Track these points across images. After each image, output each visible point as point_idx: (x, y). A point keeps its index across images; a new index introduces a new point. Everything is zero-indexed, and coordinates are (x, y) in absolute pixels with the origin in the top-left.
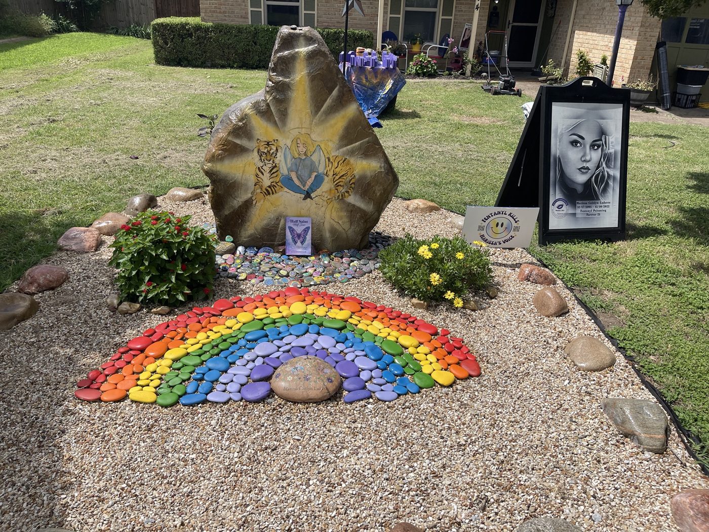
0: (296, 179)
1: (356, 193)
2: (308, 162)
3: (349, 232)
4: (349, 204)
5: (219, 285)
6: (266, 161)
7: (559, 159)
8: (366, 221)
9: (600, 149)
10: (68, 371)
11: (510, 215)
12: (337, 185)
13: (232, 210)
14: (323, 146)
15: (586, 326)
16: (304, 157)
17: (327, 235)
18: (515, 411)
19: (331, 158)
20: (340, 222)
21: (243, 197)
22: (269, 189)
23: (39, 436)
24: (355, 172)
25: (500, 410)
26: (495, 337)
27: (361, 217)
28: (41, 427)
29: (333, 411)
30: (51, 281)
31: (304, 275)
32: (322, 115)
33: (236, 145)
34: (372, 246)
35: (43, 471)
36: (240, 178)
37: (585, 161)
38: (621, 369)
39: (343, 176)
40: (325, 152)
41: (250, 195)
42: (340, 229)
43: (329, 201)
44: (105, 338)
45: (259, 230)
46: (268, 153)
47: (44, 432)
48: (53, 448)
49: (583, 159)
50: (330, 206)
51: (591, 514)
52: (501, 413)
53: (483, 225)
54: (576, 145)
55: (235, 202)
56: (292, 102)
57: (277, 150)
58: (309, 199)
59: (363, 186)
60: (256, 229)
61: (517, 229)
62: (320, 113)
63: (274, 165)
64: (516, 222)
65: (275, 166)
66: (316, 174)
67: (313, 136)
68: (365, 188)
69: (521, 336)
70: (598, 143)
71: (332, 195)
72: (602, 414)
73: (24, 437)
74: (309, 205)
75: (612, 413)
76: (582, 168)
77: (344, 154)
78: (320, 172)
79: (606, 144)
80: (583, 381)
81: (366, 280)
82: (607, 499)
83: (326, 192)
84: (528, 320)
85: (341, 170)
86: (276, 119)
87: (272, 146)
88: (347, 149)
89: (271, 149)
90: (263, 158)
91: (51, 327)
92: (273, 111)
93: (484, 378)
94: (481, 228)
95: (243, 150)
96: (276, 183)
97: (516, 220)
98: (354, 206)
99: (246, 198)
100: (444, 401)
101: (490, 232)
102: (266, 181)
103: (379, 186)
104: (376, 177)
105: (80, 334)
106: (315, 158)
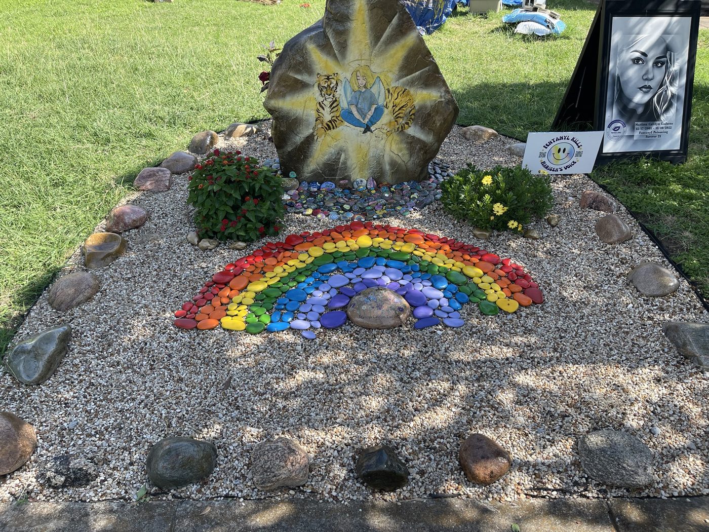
0: (356, 112)
1: (416, 124)
2: (368, 95)
3: (409, 164)
4: (408, 136)
5: (287, 221)
6: (326, 96)
7: (619, 78)
8: (425, 153)
9: (664, 66)
10: (164, 303)
11: (573, 140)
12: (397, 117)
13: (294, 146)
14: (382, 78)
15: (650, 252)
16: (364, 90)
17: (387, 167)
18: (578, 336)
19: (390, 89)
20: (400, 154)
21: (305, 132)
22: (330, 124)
23: (149, 360)
24: (415, 103)
25: (563, 335)
26: (557, 265)
27: (421, 149)
28: (149, 352)
29: (405, 337)
30: (134, 221)
31: (367, 208)
32: (381, 46)
33: (297, 81)
34: (431, 177)
35: (158, 390)
36: (302, 114)
37: (646, 79)
38: (684, 294)
39: (402, 107)
40: (385, 84)
41: (311, 131)
42: (399, 161)
43: (388, 134)
44: (191, 273)
45: (321, 166)
46: (328, 87)
47: (153, 356)
48: (163, 370)
49: (645, 78)
50: (390, 138)
51: (650, 428)
52: (564, 337)
53: (544, 152)
54: (638, 62)
55: (298, 138)
56: (351, 34)
57: (337, 84)
58: (369, 132)
59: (424, 117)
60: (318, 165)
61: (579, 154)
62: (379, 44)
63: (334, 99)
64: (579, 147)
65: (336, 101)
66: (375, 106)
67: (373, 68)
68: (425, 118)
69: (583, 264)
70: (662, 60)
71: (392, 127)
72: (663, 337)
73: (137, 361)
74: (369, 138)
75: (674, 336)
76: (643, 87)
77: (404, 84)
78: (379, 104)
79: (670, 60)
80: (646, 306)
81: (427, 212)
82: (666, 415)
83: (386, 125)
84: (591, 247)
85: (401, 101)
86: (336, 52)
87: (332, 80)
88: (407, 80)
89: (331, 83)
90: (323, 93)
91: (143, 263)
92: (333, 44)
93: (547, 305)
94: (542, 155)
95: (304, 86)
96: (337, 117)
97: (579, 145)
98: (413, 137)
99: (307, 133)
100: (509, 327)
101: (551, 158)
102: (327, 117)
103: (439, 117)
104: (437, 108)
105: (169, 269)
106: (374, 90)
